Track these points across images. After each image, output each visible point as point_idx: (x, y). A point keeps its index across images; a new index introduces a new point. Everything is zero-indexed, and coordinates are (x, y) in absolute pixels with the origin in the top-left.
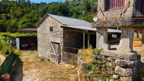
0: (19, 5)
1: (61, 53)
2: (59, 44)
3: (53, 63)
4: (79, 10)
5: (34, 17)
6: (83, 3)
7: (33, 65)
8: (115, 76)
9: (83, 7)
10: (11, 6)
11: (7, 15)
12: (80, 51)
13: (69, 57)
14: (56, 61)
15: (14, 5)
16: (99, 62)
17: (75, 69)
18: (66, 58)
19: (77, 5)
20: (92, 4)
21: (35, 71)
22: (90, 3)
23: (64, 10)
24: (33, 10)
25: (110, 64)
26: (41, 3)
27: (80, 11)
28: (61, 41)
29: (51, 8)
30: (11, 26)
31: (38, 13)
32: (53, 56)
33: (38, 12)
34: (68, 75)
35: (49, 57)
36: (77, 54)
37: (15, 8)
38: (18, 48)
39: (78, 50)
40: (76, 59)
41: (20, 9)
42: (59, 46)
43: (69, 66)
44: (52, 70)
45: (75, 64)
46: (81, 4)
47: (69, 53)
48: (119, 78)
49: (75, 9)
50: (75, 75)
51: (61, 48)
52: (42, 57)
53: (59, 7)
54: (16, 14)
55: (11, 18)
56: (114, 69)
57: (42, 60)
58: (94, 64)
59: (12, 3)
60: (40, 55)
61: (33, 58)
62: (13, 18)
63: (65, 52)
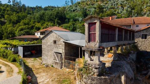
0: (14, 9)
1: (63, 61)
2: (61, 54)
3: (56, 69)
4: (76, 16)
5: (31, 23)
6: (79, 9)
7: (40, 70)
8: (92, 73)
9: (79, 13)
10: (4, 10)
11: (1, 19)
12: (77, 60)
13: (69, 64)
14: (59, 67)
15: (8, 8)
16: (86, 67)
17: (74, 72)
18: (67, 65)
19: (74, 11)
20: (88, 11)
21: (44, 74)
22: (86, 9)
23: (61, 16)
24: (29, 15)
25: (91, 68)
26: (36, 7)
27: (77, 18)
28: (63, 52)
29: (47, 14)
30: (8, 32)
31: (35, 19)
32: (56, 63)
33: (34, 17)
34: (69, 76)
35: (52, 64)
36: (75, 61)
37: (9, 12)
38: (20, 55)
39: (75, 59)
40: (74, 65)
41: (16, 14)
42: (61, 55)
43: (69, 70)
44: (57, 74)
45: (74, 69)
46: (77, 10)
47: (69, 61)
48: (94, 74)
49: (72, 15)
50: (73, 76)
51: (63, 57)
52: (46, 64)
53: (56, 13)
54: (11, 19)
55: (6, 23)
56: (92, 70)
57: (47, 66)
58: (84, 68)
59: (5, 6)
60: (44, 62)
61: (38, 64)
62: (8, 24)
63: (66, 60)
